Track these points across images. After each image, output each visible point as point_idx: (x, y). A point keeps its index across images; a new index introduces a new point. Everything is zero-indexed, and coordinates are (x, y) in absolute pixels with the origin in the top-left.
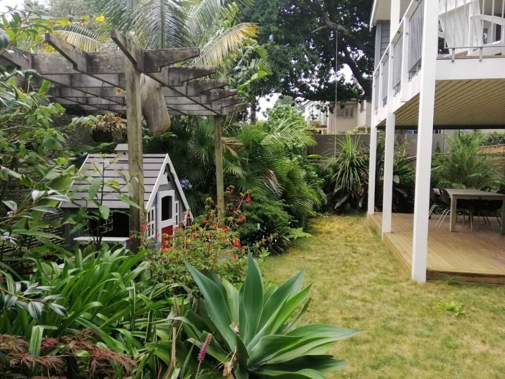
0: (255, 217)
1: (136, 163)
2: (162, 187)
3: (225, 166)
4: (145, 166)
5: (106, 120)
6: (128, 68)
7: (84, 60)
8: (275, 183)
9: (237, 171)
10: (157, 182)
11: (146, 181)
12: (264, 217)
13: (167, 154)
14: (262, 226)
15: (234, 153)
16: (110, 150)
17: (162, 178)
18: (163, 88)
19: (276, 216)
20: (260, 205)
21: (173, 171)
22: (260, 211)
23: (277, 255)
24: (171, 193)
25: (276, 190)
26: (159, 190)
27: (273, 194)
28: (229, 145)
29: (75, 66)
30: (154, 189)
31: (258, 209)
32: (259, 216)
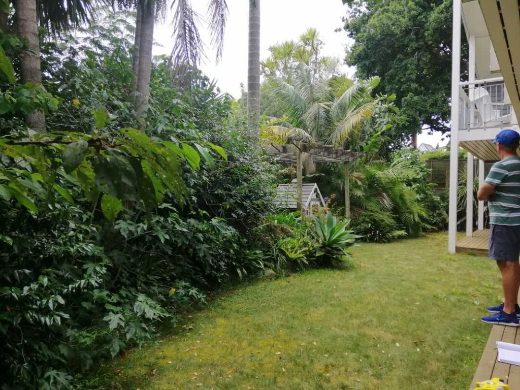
0: (368, 220)
1: (300, 187)
2: (312, 200)
3: (351, 190)
4: (303, 190)
5: (289, 170)
6: (298, 151)
7: (282, 148)
8: (387, 201)
9: (359, 193)
10: (310, 197)
11: (303, 200)
12: (375, 221)
13: (316, 184)
14: (372, 225)
15: (359, 183)
16: (289, 182)
17: (312, 195)
18: (312, 155)
19: (383, 221)
20: (372, 213)
21: (319, 192)
22: (371, 217)
23: (381, 243)
24: (318, 203)
25: (387, 205)
26: (311, 201)
27: (384, 208)
28: (357, 178)
29: (279, 151)
30: (308, 200)
31: (371, 215)
32: (371, 220)
